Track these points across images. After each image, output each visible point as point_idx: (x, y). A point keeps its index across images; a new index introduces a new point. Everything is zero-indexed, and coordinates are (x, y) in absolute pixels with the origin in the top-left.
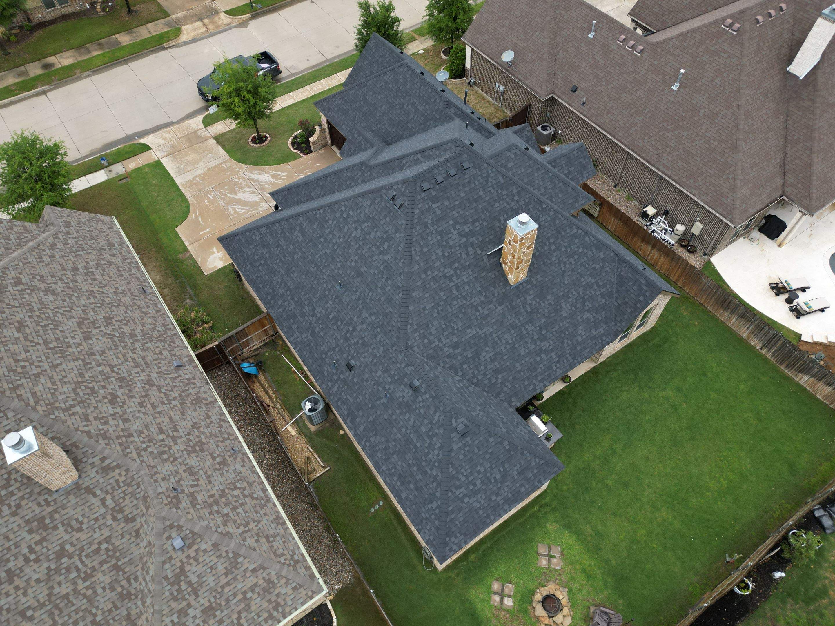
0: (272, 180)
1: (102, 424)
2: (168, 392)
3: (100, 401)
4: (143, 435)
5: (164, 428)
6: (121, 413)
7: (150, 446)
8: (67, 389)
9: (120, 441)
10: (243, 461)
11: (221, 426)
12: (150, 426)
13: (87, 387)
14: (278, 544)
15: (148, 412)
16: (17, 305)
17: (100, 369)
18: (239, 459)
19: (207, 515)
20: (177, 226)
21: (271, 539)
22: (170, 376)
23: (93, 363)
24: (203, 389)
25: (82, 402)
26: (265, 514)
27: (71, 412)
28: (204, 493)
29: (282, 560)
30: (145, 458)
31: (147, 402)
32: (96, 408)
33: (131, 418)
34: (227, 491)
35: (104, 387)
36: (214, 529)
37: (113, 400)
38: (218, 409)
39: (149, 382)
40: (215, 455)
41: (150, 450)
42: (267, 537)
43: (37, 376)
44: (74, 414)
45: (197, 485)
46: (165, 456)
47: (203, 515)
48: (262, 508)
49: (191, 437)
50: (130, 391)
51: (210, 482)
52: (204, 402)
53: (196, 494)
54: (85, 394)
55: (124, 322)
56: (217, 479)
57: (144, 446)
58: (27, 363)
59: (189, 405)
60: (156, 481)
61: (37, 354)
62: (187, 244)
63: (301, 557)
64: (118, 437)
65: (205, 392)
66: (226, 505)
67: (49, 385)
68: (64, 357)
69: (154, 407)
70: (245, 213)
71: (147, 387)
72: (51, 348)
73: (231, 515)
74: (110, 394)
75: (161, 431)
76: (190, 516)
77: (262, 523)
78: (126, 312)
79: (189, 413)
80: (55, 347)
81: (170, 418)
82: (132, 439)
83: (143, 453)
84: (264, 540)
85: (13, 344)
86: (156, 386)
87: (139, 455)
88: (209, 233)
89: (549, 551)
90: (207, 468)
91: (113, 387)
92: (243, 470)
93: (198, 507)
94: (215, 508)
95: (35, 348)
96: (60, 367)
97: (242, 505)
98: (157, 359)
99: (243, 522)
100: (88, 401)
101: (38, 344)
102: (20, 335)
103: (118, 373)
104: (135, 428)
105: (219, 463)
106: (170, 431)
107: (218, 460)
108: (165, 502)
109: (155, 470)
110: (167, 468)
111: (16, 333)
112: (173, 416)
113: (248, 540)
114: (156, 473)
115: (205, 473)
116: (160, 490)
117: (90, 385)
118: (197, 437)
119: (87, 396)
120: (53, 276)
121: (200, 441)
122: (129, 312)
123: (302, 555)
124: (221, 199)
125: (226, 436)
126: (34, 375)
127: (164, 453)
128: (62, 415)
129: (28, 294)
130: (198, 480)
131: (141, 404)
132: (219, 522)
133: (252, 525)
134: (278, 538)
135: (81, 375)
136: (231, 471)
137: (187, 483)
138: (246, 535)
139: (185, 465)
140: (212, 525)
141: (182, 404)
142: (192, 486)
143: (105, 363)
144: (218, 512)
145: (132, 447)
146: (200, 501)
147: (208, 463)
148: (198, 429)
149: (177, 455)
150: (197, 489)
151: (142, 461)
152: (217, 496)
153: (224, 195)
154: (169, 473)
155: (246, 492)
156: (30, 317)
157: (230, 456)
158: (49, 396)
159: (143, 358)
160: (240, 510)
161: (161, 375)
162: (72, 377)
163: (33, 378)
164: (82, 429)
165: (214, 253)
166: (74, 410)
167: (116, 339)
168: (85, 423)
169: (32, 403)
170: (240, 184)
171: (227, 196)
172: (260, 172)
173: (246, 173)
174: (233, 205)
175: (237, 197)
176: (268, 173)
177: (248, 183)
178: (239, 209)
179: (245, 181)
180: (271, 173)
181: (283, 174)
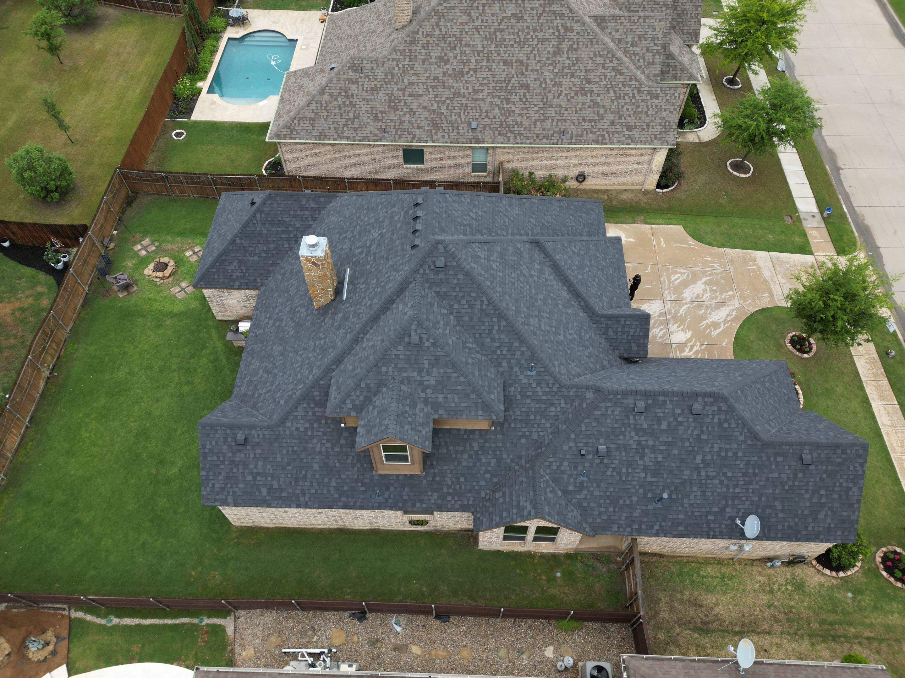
1: (423, 44)
2: (446, 105)
3: (443, 50)
4: (409, 69)
5: (413, 87)
6: (430, 61)
7: (399, 70)
8: (456, 31)
9: (407, 51)
10: (376, 135)
11: (409, 133)
12: (416, 78)
13: (456, 45)
14: (306, 125)
15: (429, 81)
16: (540, 21)
17: (473, 61)
18: (377, 132)
19: (340, 86)
20: (685, 228)
21: (311, 122)
22: (462, 114)
23: (479, 58)
24: (447, 136)
25: (443, 38)
26: (330, 128)
27: (435, 27)
28: (356, 91)
29: (296, 121)
30: (390, 62)
31: (438, 84)
32: (437, 45)
33: (425, 66)
34: (354, 109)
35: (455, 57)
36: (329, 85)
37: (443, 60)
38: (425, 139)
39: (457, 94)
40: (384, 115)
41: (397, 68)
42: (313, 120)
43: (469, 15)
44: (433, 28)
45: (363, 90)
46: (389, 77)
47: (340, 82)
48: (335, 128)
49: (402, 104)
50: (450, 75)
51: (363, 100)
52: (434, 131)
53: (356, 85)
54: (450, 41)
55: (524, 100)
56: (365, 107)
57: (400, 66)
58: (481, 11)
59: (432, 116)
60: (372, 62)
61: (490, 21)
62: (654, 226)
63: (294, 136)
64: (410, 51)
65: (443, 137)
66: (344, 103)
67: (460, 20)
68: (486, 38)
69: (433, 87)
71: (453, 90)
72: (495, 32)
73: (336, 102)
74: (448, 60)
75: (411, 84)
76: (342, 73)
77: (324, 122)
78: (536, 106)
79: (424, 113)
80: (496, 36)
81: (421, 96)
82: (408, 60)
83: (395, 63)
84: (313, 117)
85: (500, 7)
86: (454, 97)
87: (394, 59)
88: (659, 244)
89: (185, 292)
90: (374, 103)
91: (455, 63)
92: (368, 131)
93: (347, 82)
94: (343, 94)
95: (495, 21)
96: (476, 33)
97: (341, 115)
98: (481, 110)
99: (328, 108)
100: (443, 42)
101: (500, 24)
102: (509, 15)
103: (468, 73)
104: (417, 66)
105: (377, 114)
106: (410, 90)
107: (380, 115)
108: (355, 62)
109: (380, 65)
110: (380, 74)
111: (511, 12)
112: (423, 99)
113: (316, 105)
114: (378, 65)
115: (371, 100)
116: (365, 62)
117: (457, 48)
118: (402, 109)
119: (448, 42)
120: (577, 59)
121: (398, 109)
122: (536, 109)
123: (294, 139)
124: (706, 271)
125: (399, 133)
126: (470, 13)
127: (393, 77)
128: (433, 20)
129: (554, 33)
130: (367, 92)
131: (436, 78)
132: (332, 91)
133: (325, 114)
134: (311, 128)
135: (467, 45)
136: (369, 120)
137: (366, 83)
138: (319, 105)
139: (380, 88)
140: (332, 85)
141: (434, 111)
142: (363, 85)
143: (479, 67)
144: (340, 94)
145: (401, 57)
146: (350, 85)
147: (379, 106)
148: (409, 113)
149: (389, 86)
150: (360, 88)
151: (388, 60)
152: (352, 100)
153: (710, 275)
154: (376, 74)
155: (350, 123)
156: (528, 27)
157: (381, 126)
158: (451, 18)
159: (483, 99)
160: (337, 111)
161: (465, 107)
162: (467, 39)
163: (468, 11)
164: (421, 29)
166: (437, 29)
167: (504, 85)
168: (425, 33)
169: (445, 5)
170: (721, 294)
171: (706, 276)
172: (732, 317)
173: (737, 305)
174: (688, 275)
175: (700, 282)
176: (725, 321)
177: (718, 300)
178: (679, 277)
179: (724, 299)
180: (724, 325)
181: (715, 333)
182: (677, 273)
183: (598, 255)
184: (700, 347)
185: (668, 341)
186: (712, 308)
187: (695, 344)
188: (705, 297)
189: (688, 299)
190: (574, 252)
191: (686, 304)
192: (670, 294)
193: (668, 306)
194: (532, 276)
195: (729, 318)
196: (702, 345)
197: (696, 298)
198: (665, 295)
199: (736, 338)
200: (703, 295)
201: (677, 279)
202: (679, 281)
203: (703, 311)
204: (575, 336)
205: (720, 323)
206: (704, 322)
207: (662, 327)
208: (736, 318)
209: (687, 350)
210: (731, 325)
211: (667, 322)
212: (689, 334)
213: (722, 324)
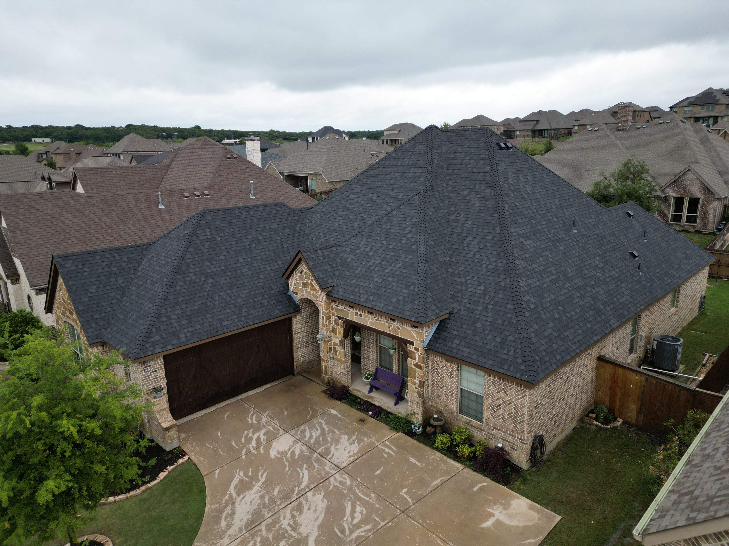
0: (257, 486)
70: (364, 503)
165: (499, 523)
170: (264, 540)
172: (224, 515)
174: (343, 531)
175: (315, 533)
176: (232, 501)
177: (263, 526)
178: (353, 518)
179: (253, 536)
180: (231, 496)
181: (239, 475)
182: (365, 521)
183: (399, 265)
184: (248, 449)
185: (293, 432)
186: (265, 506)
187: (258, 448)
188: (288, 515)
189: (310, 494)
190: (405, 229)
191: (308, 486)
192: (341, 482)
193: (328, 467)
195: (228, 510)
196: (248, 453)
197: (300, 504)
198: (346, 476)
199: (203, 490)
200: (294, 517)
201: (353, 511)
202: (348, 511)
203: (276, 493)
204: (336, 225)
205: (238, 495)
206: (263, 480)
207: (312, 441)
208: (217, 519)
209: (262, 437)
210: (219, 502)
211: (312, 450)
212: (273, 453)
213: (234, 495)
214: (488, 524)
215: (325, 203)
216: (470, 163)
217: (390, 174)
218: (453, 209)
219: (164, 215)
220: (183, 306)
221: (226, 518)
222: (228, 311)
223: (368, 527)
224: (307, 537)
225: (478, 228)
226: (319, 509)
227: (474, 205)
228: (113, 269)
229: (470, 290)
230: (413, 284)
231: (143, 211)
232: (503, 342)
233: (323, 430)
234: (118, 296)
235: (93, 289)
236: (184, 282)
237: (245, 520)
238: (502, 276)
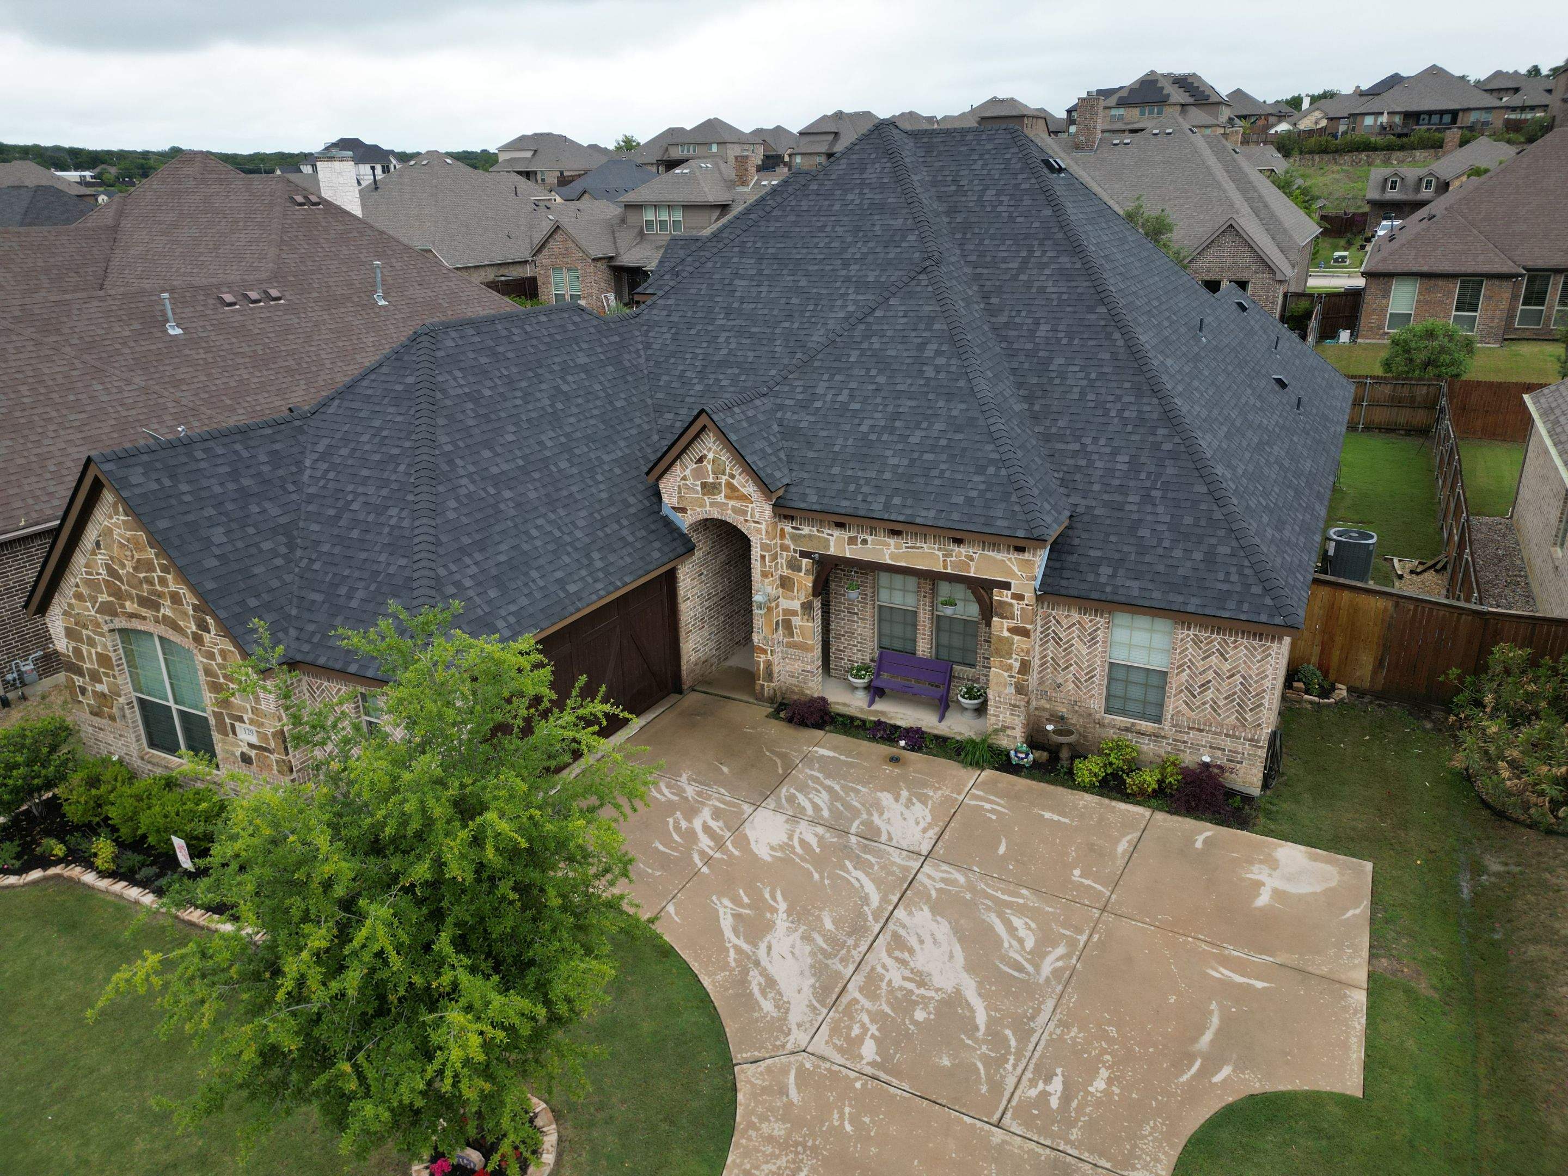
0: (781, 921)
20: (1345, 1101)
62: (1360, 997)
70: (1022, 910)
88: (1226, 962)
124: (1024, 1034)
153: (996, 1039)
170: (877, 1017)
171: (991, 1022)
172: (755, 989)
173: (799, 1037)
174: (1019, 968)
175: (969, 983)
176: (748, 962)
177: (853, 993)
178: (1021, 941)
179: (849, 1015)
180: (738, 949)
181: (724, 907)
182: (1046, 941)
184: (702, 853)
185: (771, 802)
186: (827, 955)
187: (720, 845)
188: (889, 962)
189: (900, 913)
190: (922, 347)
191: (884, 900)
192: (944, 881)
193: (896, 857)
194: (846, 265)
195: (755, 980)
196: (708, 860)
197: (897, 936)
198: (945, 867)
199: (667, 952)
200: (902, 962)
202: (1001, 929)
204: (725, 352)
205: (755, 945)
206: (782, 906)
207: (825, 814)
208: (747, 1001)
209: (714, 824)
210: (725, 966)
211: (838, 830)
212: (762, 852)
213: (745, 946)
214: (1263, 899)
215: (671, 302)
216: (1001, 202)
217: (822, 229)
218: (994, 300)
219: (187, 352)
220: (478, 556)
221: (763, 993)
222: (567, 559)
223: (1061, 950)
224: (958, 992)
225: (1071, 339)
226: (940, 937)
227: (1042, 290)
228: (246, 482)
229: (1099, 464)
230: (992, 462)
231: (132, 344)
232: (1210, 559)
233: (830, 790)
234: (283, 550)
235: (218, 534)
236: (457, 499)
237: (807, 991)
238: (1162, 431)
